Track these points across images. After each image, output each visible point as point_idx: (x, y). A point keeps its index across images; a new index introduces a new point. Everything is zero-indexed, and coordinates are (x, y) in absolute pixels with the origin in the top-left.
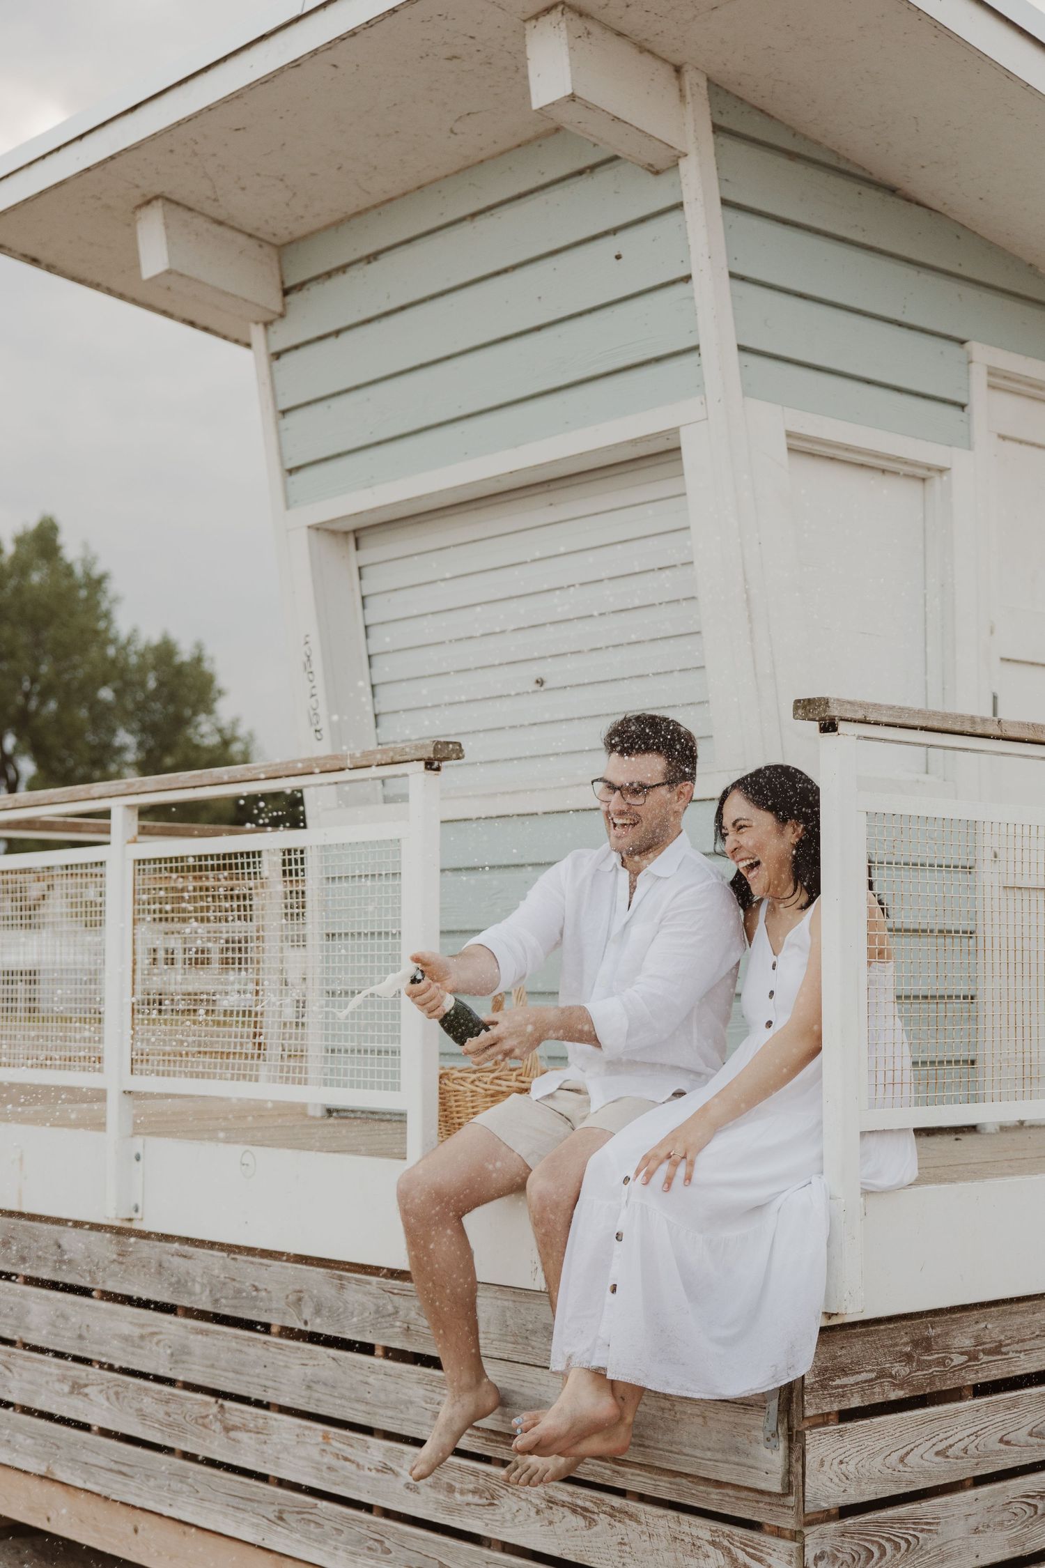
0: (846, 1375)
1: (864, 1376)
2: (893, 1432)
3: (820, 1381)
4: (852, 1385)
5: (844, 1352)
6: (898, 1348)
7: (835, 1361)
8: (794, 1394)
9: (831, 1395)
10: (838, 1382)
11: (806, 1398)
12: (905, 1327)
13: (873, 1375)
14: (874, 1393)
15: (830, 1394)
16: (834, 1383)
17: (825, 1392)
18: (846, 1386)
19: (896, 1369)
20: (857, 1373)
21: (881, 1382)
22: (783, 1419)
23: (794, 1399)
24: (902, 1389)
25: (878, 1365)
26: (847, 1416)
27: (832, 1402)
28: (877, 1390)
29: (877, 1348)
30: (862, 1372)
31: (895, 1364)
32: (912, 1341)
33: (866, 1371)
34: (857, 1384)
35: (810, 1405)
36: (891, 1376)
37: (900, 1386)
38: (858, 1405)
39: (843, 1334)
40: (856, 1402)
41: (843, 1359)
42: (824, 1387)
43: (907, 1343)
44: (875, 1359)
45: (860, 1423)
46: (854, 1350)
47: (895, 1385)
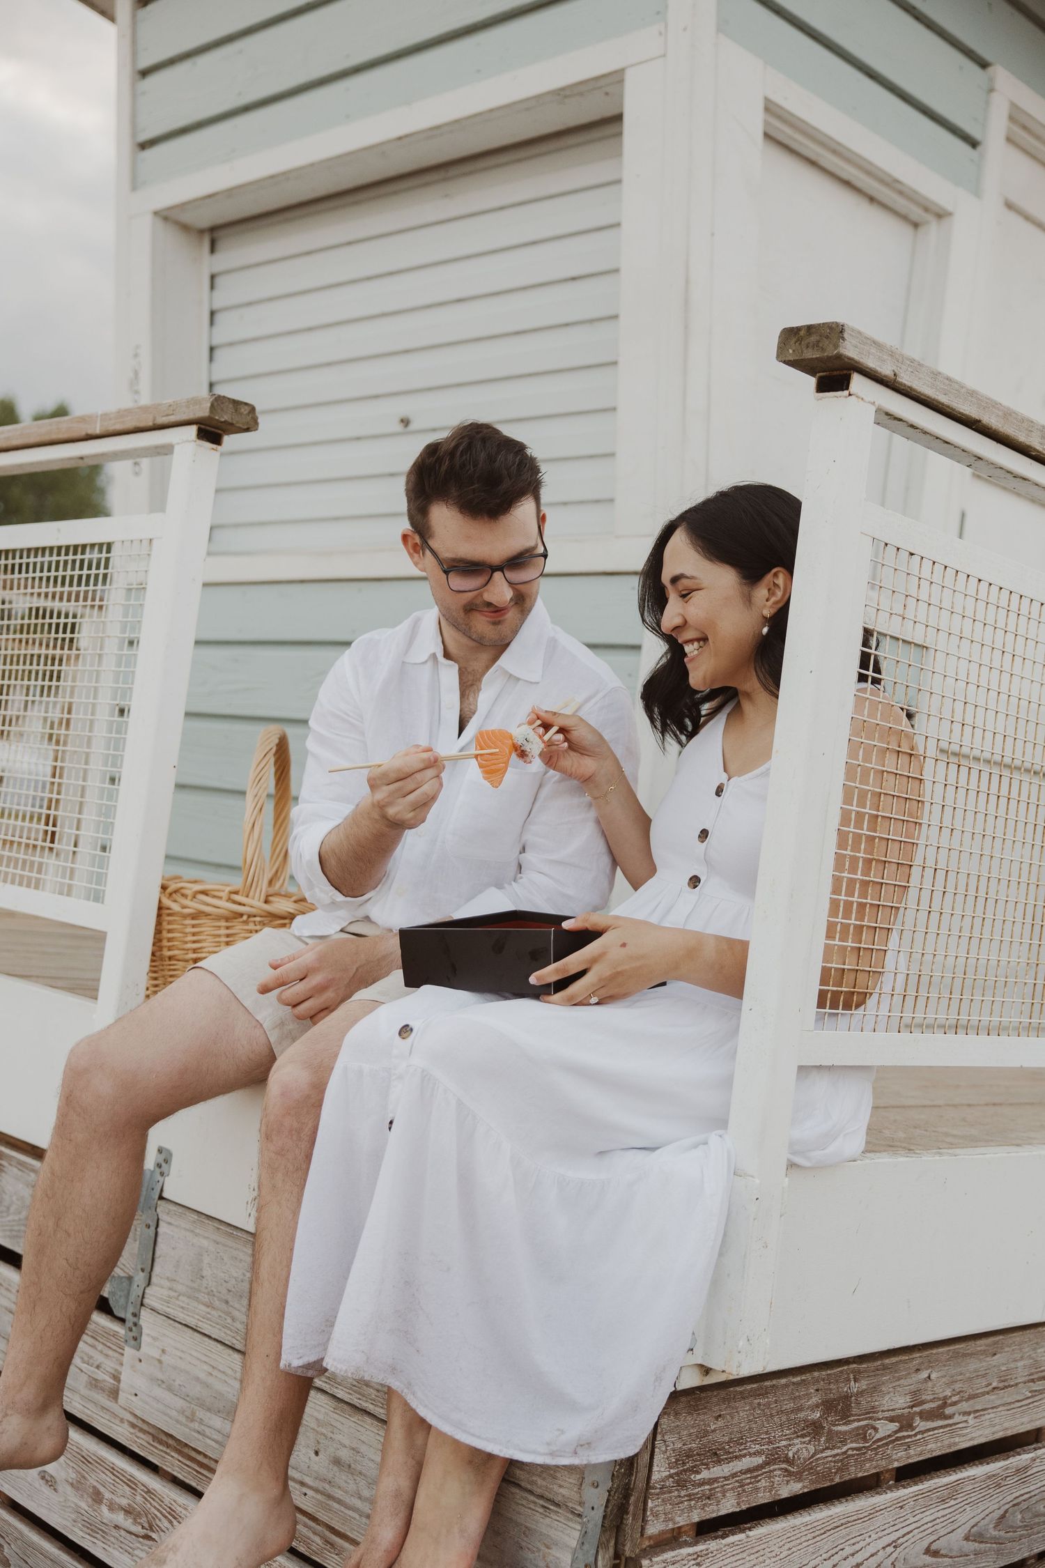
0: (719, 1462)
1: (747, 1462)
2: (777, 1551)
3: (677, 1474)
4: (726, 1478)
5: (720, 1423)
6: (801, 1415)
7: (705, 1440)
8: (632, 1499)
9: (690, 1497)
10: (705, 1474)
11: (650, 1504)
12: (817, 1381)
13: (759, 1460)
14: (757, 1490)
15: (689, 1495)
16: (698, 1477)
17: (683, 1493)
18: (716, 1480)
19: (795, 1449)
20: (736, 1457)
21: (770, 1471)
22: (608, 1541)
23: (631, 1508)
24: (800, 1480)
25: (770, 1442)
26: (708, 1528)
27: (691, 1508)
28: (763, 1483)
29: (772, 1415)
30: (744, 1456)
31: (796, 1441)
32: (823, 1403)
33: (750, 1455)
34: (734, 1475)
35: (656, 1516)
36: (787, 1460)
37: (798, 1476)
38: (730, 1511)
39: (723, 1393)
40: (728, 1505)
41: (718, 1437)
42: (681, 1484)
43: (817, 1406)
44: (767, 1433)
45: (731, 1539)
46: (736, 1421)
47: (789, 1474)
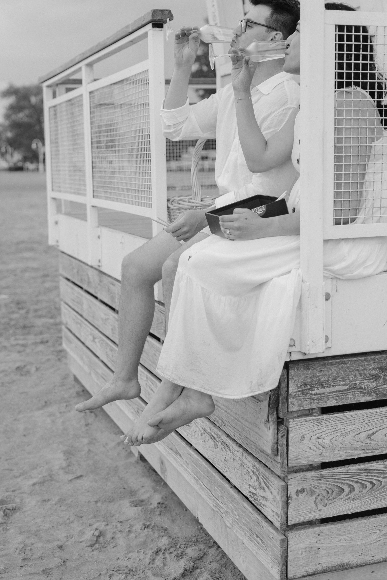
0: (323, 387)
1: (338, 388)
2: (361, 421)
3: (302, 391)
4: (329, 393)
5: (322, 373)
6: (367, 372)
7: (315, 379)
8: (280, 398)
9: (310, 399)
10: (316, 391)
11: (290, 400)
12: (374, 359)
13: (347, 387)
14: (347, 398)
15: (310, 398)
16: (313, 392)
17: (306, 397)
18: (323, 394)
19: (365, 384)
20: (333, 386)
21: (352, 392)
22: (273, 412)
23: (281, 401)
24: (370, 395)
25: (350, 381)
26: (326, 411)
27: (311, 403)
28: (349, 396)
29: (350, 371)
30: (337, 386)
31: (365, 381)
32: (379, 368)
33: (340, 385)
34: (332, 392)
35: (294, 404)
36: (361, 388)
37: (369, 394)
38: (333, 405)
39: (321, 363)
40: (331, 403)
41: (321, 378)
42: (306, 394)
43: (376, 369)
44: (348, 378)
45: (336, 415)
46: (330, 372)
47: (364, 393)
